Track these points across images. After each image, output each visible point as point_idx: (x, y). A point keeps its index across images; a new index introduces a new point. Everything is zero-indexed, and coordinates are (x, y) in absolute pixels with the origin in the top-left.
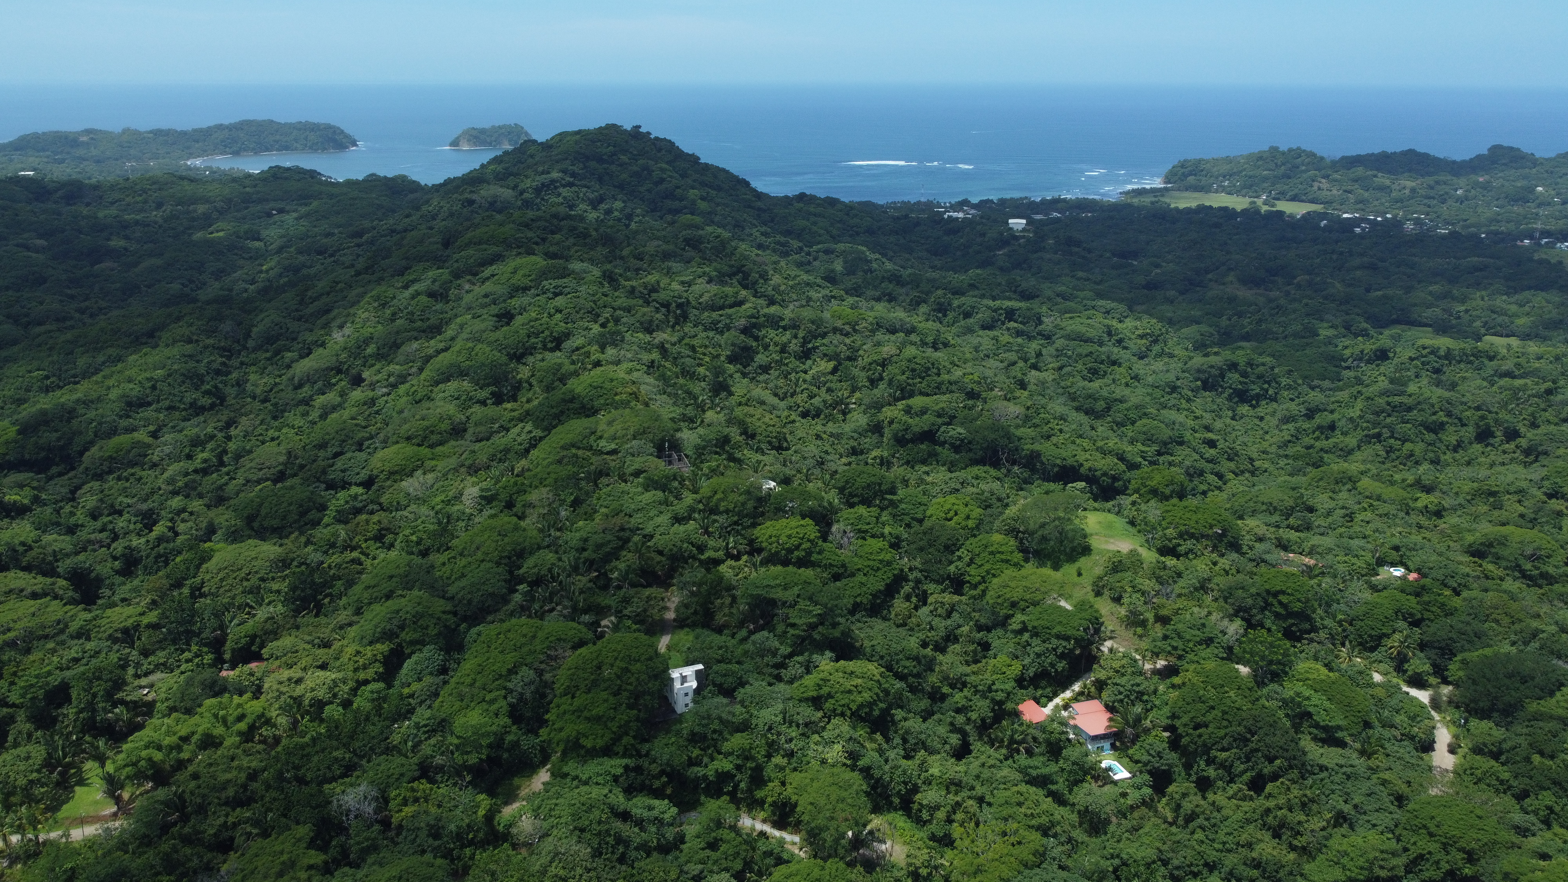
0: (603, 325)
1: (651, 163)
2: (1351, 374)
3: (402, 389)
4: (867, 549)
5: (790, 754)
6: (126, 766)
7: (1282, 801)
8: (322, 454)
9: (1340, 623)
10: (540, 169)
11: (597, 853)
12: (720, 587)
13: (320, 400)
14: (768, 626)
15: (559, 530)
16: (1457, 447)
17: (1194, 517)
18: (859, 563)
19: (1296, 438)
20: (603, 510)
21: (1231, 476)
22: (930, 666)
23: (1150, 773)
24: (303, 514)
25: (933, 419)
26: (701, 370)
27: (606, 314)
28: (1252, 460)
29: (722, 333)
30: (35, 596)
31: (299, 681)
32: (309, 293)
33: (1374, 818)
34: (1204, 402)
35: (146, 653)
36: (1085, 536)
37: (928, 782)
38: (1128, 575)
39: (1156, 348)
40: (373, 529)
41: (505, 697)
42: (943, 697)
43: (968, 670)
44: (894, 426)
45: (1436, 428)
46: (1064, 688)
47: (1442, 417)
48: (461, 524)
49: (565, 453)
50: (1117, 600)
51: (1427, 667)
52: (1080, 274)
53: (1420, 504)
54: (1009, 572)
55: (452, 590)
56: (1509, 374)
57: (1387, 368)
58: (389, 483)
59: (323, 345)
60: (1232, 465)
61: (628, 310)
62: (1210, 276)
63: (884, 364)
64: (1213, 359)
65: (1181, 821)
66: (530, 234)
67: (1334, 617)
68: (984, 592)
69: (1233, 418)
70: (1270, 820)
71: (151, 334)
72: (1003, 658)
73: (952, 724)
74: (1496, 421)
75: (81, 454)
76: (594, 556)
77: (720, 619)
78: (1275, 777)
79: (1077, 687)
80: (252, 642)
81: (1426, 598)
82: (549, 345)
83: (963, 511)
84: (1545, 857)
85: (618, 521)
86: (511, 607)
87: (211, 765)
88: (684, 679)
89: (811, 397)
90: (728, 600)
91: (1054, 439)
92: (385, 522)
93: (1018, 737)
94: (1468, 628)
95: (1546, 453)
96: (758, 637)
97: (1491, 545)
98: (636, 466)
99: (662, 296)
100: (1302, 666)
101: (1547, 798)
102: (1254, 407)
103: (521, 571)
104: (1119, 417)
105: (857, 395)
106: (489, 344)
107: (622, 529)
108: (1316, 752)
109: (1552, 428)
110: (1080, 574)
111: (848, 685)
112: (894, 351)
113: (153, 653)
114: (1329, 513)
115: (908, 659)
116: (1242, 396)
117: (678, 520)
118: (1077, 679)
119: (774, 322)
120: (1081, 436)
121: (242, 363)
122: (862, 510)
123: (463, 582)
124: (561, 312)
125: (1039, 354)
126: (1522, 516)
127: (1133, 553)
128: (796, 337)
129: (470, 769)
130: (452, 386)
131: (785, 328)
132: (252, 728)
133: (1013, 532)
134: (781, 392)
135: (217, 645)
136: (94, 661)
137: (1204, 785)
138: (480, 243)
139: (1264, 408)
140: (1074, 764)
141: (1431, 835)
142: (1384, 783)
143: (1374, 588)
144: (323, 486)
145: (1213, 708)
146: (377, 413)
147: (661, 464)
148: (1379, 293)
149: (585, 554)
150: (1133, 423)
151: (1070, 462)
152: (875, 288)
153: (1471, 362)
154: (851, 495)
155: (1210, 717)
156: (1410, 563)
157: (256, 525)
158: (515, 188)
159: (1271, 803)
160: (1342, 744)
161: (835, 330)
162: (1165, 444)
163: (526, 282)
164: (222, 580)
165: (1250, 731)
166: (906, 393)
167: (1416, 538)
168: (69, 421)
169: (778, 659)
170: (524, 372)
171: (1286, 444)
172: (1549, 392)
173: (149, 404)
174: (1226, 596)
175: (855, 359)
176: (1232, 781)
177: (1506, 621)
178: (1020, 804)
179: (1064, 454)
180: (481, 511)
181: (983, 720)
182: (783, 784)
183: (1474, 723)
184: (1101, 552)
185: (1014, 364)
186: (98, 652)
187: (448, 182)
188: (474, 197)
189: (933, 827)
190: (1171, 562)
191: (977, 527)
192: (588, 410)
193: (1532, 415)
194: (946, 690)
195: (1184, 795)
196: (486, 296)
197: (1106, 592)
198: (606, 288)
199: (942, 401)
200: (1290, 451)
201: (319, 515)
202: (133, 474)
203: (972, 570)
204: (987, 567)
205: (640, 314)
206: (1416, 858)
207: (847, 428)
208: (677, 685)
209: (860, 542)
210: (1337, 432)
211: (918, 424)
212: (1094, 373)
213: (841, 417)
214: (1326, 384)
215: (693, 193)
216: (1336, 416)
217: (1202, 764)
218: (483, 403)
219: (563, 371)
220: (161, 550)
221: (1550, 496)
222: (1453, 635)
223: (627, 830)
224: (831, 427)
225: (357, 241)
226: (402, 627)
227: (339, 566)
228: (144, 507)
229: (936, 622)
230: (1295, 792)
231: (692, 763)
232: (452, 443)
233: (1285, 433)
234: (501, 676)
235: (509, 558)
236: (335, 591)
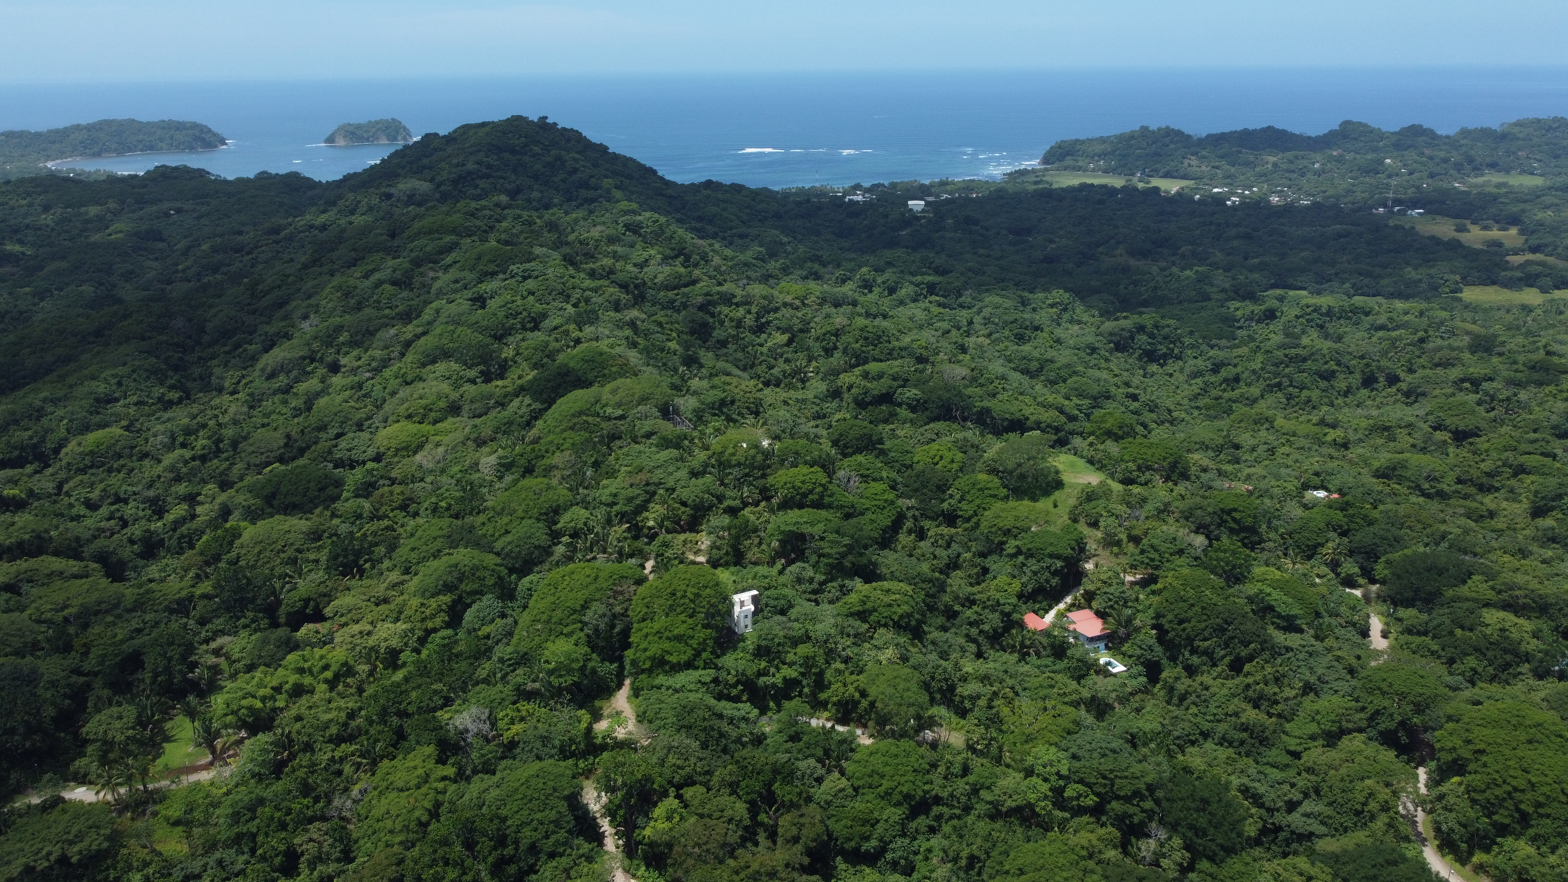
0: (575, 305)
1: (563, 153)
2: (1244, 333)
3: (387, 373)
4: (873, 491)
5: (846, 660)
6: (226, 715)
7: (1258, 677)
8: (323, 435)
9: (1281, 536)
10: (455, 161)
11: (704, 746)
12: (747, 531)
13: (302, 387)
14: (801, 556)
15: (586, 488)
16: (1346, 394)
17: (1150, 452)
18: (868, 504)
19: (1204, 391)
20: (623, 469)
21: (1154, 425)
22: (942, 588)
23: (1142, 664)
24: (322, 489)
25: (890, 382)
26: (673, 345)
27: (576, 295)
28: (1170, 411)
29: (678, 311)
30: (75, 577)
31: (369, 633)
32: (260, 287)
33: (1336, 685)
34: (1118, 361)
35: (202, 622)
36: (1057, 472)
37: (964, 679)
38: (1102, 502)
39: (1066, 316)
40: (398, 499)
41: (582, 630)
42: (954, 615)
43: (975, 589)
44: (853, 391)
45: (1328, 376)
46: (1058, 602)
47: (1333, 366)
48: (484, 490)
49: (575, 420)
50: (1094, 525)
51: (1356, 570)
52: (981, 251)
53: (1329, 438)
54: (999, 505)
55: (498, 545)
56: (1382, 328)
57: (1277, 325)
58: (396, 459)
59: (288, 337)
60: (1154, 416)
61: (595, 290)
62: (1100, 249)
63: (837, 334)
64: (1123, 323)
65: (1175, 700)
66: (478, 223)
67: (1276, 531)
68: (977, 525)
69: (1144, 376)
70: (1250, 693)
71: (98, 333)
72: (1002, 579)
73: (967, 636)
74: (1379, 368)
75: (57, 451)
76: (627, 508)
77: (751, 556)
78: (1250, 659)
79: (1069, 599)
80: (306, 606)
81: (1351, 512)
82: (529, 325)
83: (948, 455)
84: (1478, 703)
85: (643, 477)
86: (556, 557)
87: (310, 708)
88: (742, 603)
89: (771, 367)
90: (757, 541)
91: (999, 396)
92: (408, 494)
93: (1028, 643)
94: (1389, 535)
95: (1424, 394)
96: (794, 568)
97: (1394, 469)
98: (647, 428)
99: (620, 277)
100: (1258, 570)
101: (1471, 662)
102: (1162, 366)
103: (559, 526)
104: (1052, 376)
105: (814, 364)
106: (470, 326)
107: (648, 484)
108: (1279, 637)
109: (1428, 371)
110: (1055, 506)
111: (887, 599)
112: (845, 322)
113: (210, 621)
114: (1253, 449)
115: (923, 581)
116: (1150, 356)
117: (694, 474)
118: (1067, 593)
119: (728, 300)
120: (1021, 394)
121: (200, 358)
122: (860, 458)
123: (509, 538)
124: (533, 294)
125: (970, 323)
126: (1414, 446)
127: (1102, 484)
128: (749, 312)
129: (568, 690)
130: (441, 367)
131: (737, 305)
132: (337, 676)
133: (993, 471)
134: (741, 364)
135: (271, 611)
136: (156, 630)
137: (1191, 671)
138: (430, 232)
139: (1172, 366)
140: (1078, 660)
141: (1383, 693)
142: (1338, 659)
143: (1306, 507)
144: (331, 465)
145: (1193, 605)
146: (365, 396)
147: (669, 426)
148: (1256, 261)
149: (616, 508)
150: (1064, 381)
151: (1018, 415)
152: (801, 268)
153: (1349, 318)
154: (846, 446)
155: (1191, 613)
156: (1330, 486)
157: (275, 503)
158: (432, 180)
159: (1250, 680)
160: (1301, 631)
161: (785, 305)
162: (1095, 398)
163: (492, 267)
164: (260, 553)
165: (1226, 622)
166: (860, 360)
167: (1332, 465)
168: (38, 419)
169: (815, 586)
170: (508, 353)
171: (1196, 397)
172: (1422, 340)
173: (117, 400)
174: (1187, 516)
175: (808, 331)
176: (1215, 665)
177: (1419, 526)
178: (1052, 687)
179: (1013, 409)
180: (500, 478)
181: (995, 630)
182: (845, 685)
183: (1402, 613)
184: (1073, 486)
185: (948, 332)
186: (157, 623)
187: (347, 178)
188: (392, 190)
189: (977, 712)
190: (1136, 489)
191: (961, 469)
192: (583, 383)
193: (1409, 361)
194: (957, 608)
195: (1177, 679)
196: (456, 281)
197: (1082, 520)
198: (571, 270)
199: (894, 366)
200: (1201, 403)
201: (337, 491)
202: (123, 466)
203: (964, 505)
204: (978, 502)
205: (606, 295)
206: (1373, 715)
207: (810, 395)
208: (737, 609)
209: (864, 485)
210: (1242, 383)
211: (876, 388)
212: (1020, 339)
213: (800, 385)
214: (1223, 342)
215: (607, 183)
216: (1239, 369)
217: (1187, 654)
218: (473, 382)
219: (550, 348)
220: (184, 529)
221: (1435, 429)
222: (1377, 541)
223: (726, 727)
224: (792, 394)
225: (274, 237)
226: (461, 580)
227: (374, 534)
228: (151, 493)
229: (938, 552)
230: (1269, 669)
231: (761, 673)
232: (451, 419)
233: (1194, 387)
234: (575, 611)
235: (546, 514)
236: (375, 556)
